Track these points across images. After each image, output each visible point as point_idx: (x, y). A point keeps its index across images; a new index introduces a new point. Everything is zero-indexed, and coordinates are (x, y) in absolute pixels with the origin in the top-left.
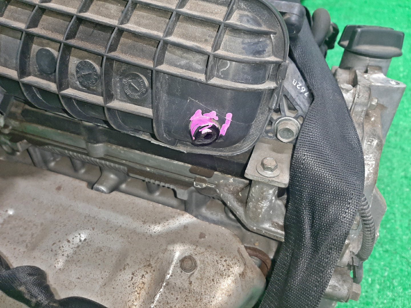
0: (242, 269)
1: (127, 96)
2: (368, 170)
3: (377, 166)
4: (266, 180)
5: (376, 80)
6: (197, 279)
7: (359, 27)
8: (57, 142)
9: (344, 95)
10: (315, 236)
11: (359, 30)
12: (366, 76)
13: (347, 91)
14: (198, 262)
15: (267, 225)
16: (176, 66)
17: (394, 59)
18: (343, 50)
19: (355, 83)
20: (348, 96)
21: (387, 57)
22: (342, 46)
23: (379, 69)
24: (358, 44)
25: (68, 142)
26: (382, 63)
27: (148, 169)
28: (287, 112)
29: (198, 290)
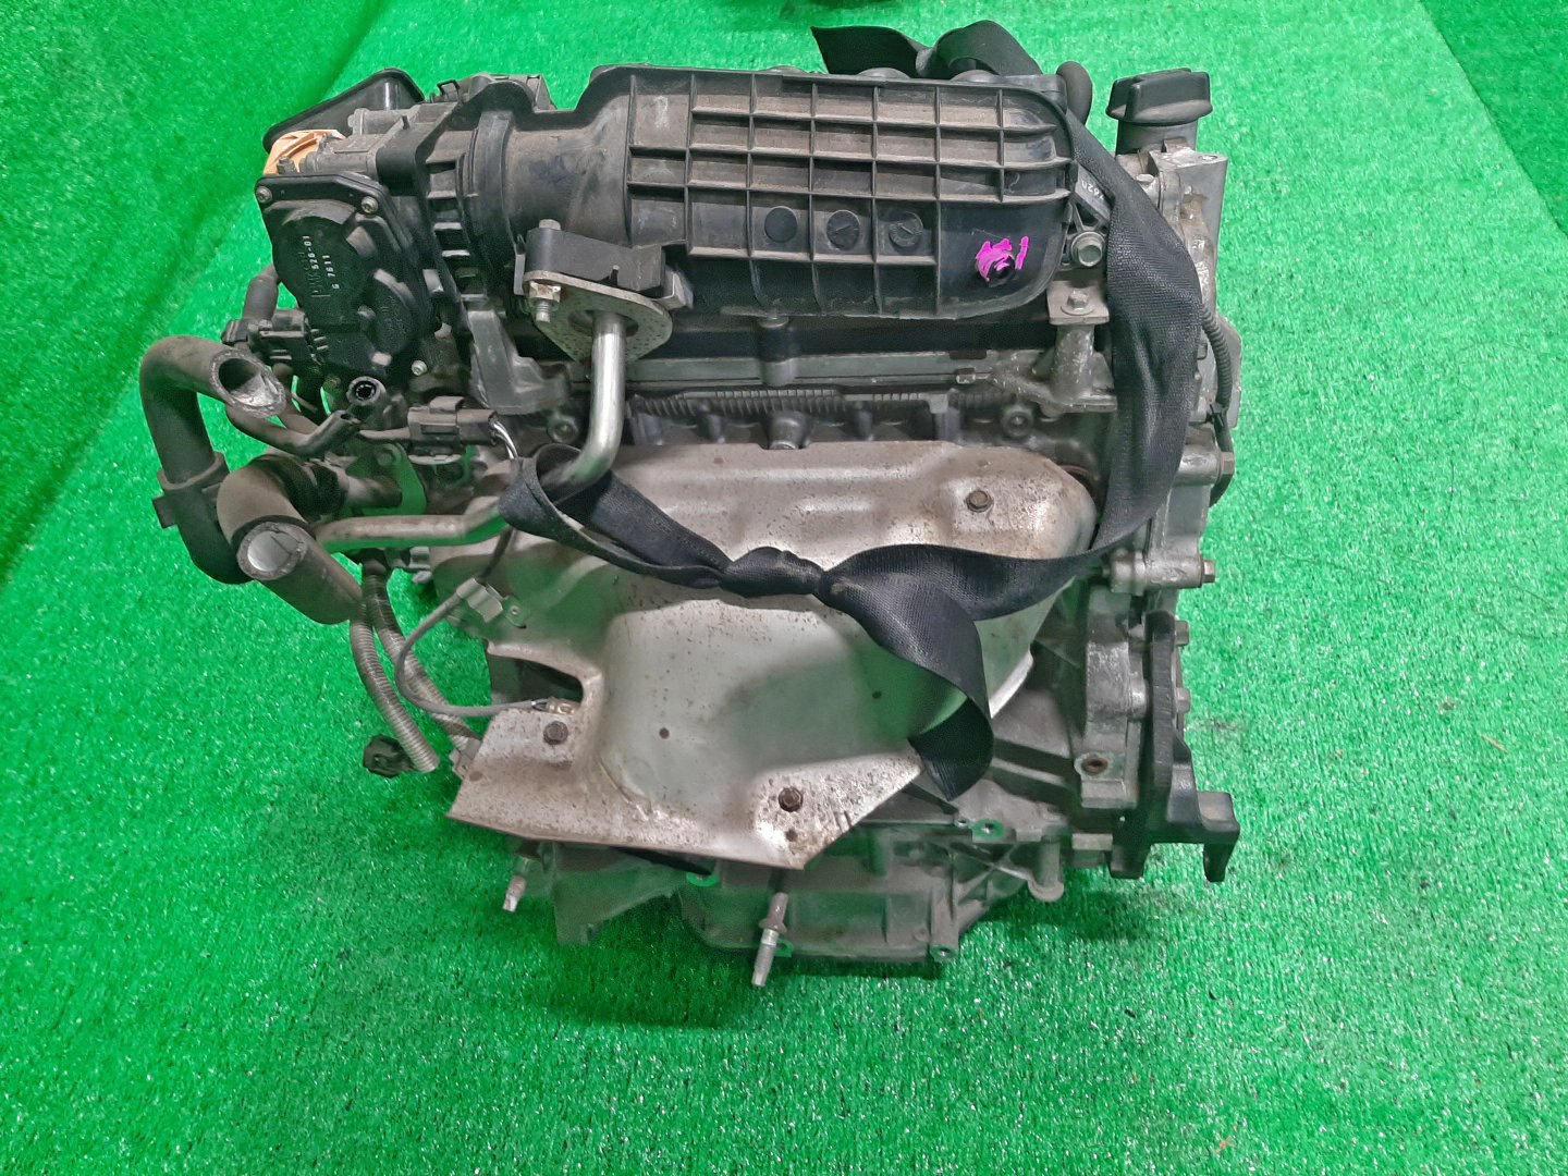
0: (1060, 486)
1: (894, 245)
2: (1203, 281)
3: (1213, 273)
4: (1079, 321)
5: (1183, 160)
6: (999, 515)
7: (1136, 80)
8: (702, 380)
9: (1146, 190)
10: (1158, 374)
11: (1138, 86)
12: (1165, 156)
13: (1148, 184)
14: (993, 495)
15: (1087, 395)
16: (956, 193)
17: (1202, 122)
18: (1116, 122)
19: (1152, 169)
20: (1150, 190)
21: (1191, 120)
22: (1114, 117)
23: (1182, 140)
24: (1142, 109)
25: (725, 375)
26: (1185, 130)
27: (874, 381)
28: (1085, 228)
29: (1008, 528)
